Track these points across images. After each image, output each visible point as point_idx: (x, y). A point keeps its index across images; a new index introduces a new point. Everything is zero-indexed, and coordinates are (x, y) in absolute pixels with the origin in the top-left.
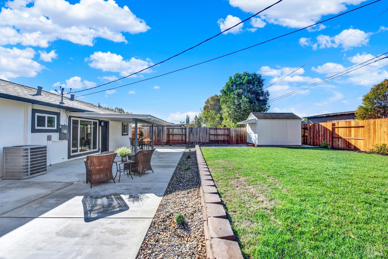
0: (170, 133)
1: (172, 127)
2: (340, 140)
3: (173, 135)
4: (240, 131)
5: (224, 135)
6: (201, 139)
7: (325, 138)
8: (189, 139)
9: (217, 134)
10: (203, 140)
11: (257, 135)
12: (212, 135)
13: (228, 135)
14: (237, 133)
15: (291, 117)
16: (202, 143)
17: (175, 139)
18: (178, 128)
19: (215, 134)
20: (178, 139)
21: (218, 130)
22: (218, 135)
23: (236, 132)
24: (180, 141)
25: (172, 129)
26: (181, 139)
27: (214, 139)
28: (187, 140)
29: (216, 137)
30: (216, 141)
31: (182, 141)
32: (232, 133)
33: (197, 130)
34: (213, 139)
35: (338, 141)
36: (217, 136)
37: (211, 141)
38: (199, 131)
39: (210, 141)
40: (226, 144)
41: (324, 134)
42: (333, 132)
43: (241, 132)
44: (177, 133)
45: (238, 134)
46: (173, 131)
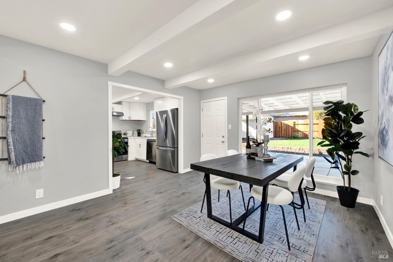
7: (287, 132)
35: (298, 133)
42: (294, 128)
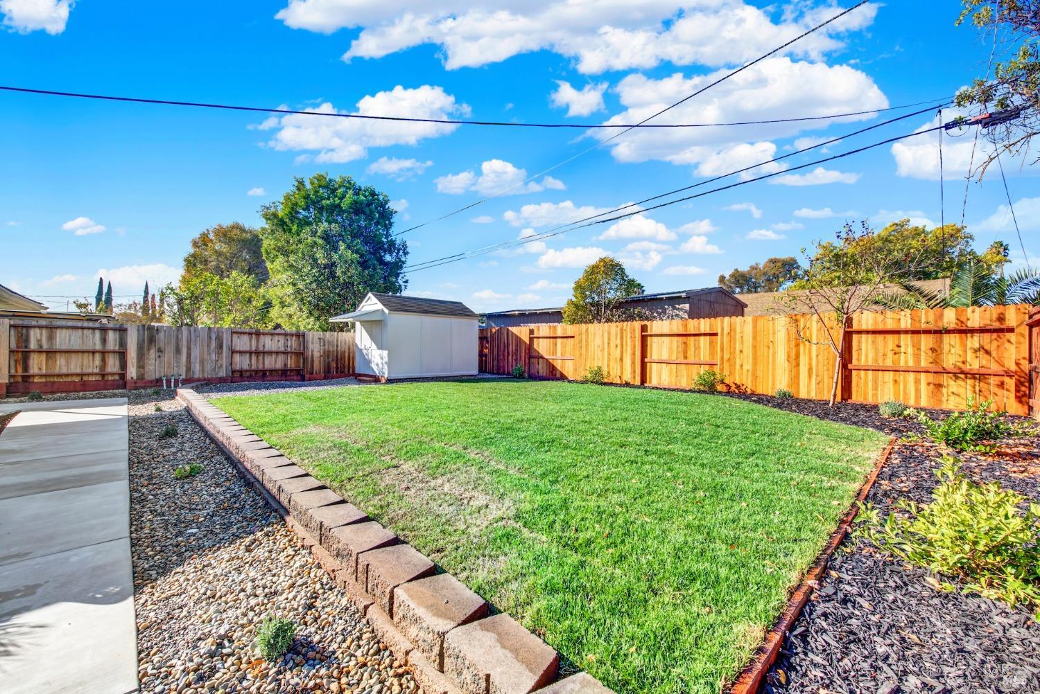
0: (33, 345)
1: (43, 322)
2: (541, 360)
3: (51, 353)
4: (335, 343)
5: (285, 353)
6: (197, 367)
7: (517, 359)
8: (141, 365)
9: (261, 349)
10: (203, 372)
11: (385, 353)
12: (241, 352)
13: (298, 354)
14: (326, 347)
15: (457, 310)
16: (199, 380)
17: (64, 371)
18: (83, 328)
19: (254, 349)
20: (78, 371)
21: (262, 337)
22: (264, 353)
23: (324, 345)
24: (93, 378)
25: (44, 331)
26: (97, 371)
27: (250, 365)
28: (132, 372)
29: (258, 360)
30: (256, 372)
31: (103, 376)
32: (311, 346)
33: (178, 337)
34: (246, 367)
35: (538, 364)
36: (261, 357)
37: (237, 375)
38: (189, 342)
39: (233, 372)
40: (293, 380)
41: (516, 350)
42: (530, 347)
43: (337, 346)
44: (77, 347)
45: (331, 349)
46: (51, 338)
